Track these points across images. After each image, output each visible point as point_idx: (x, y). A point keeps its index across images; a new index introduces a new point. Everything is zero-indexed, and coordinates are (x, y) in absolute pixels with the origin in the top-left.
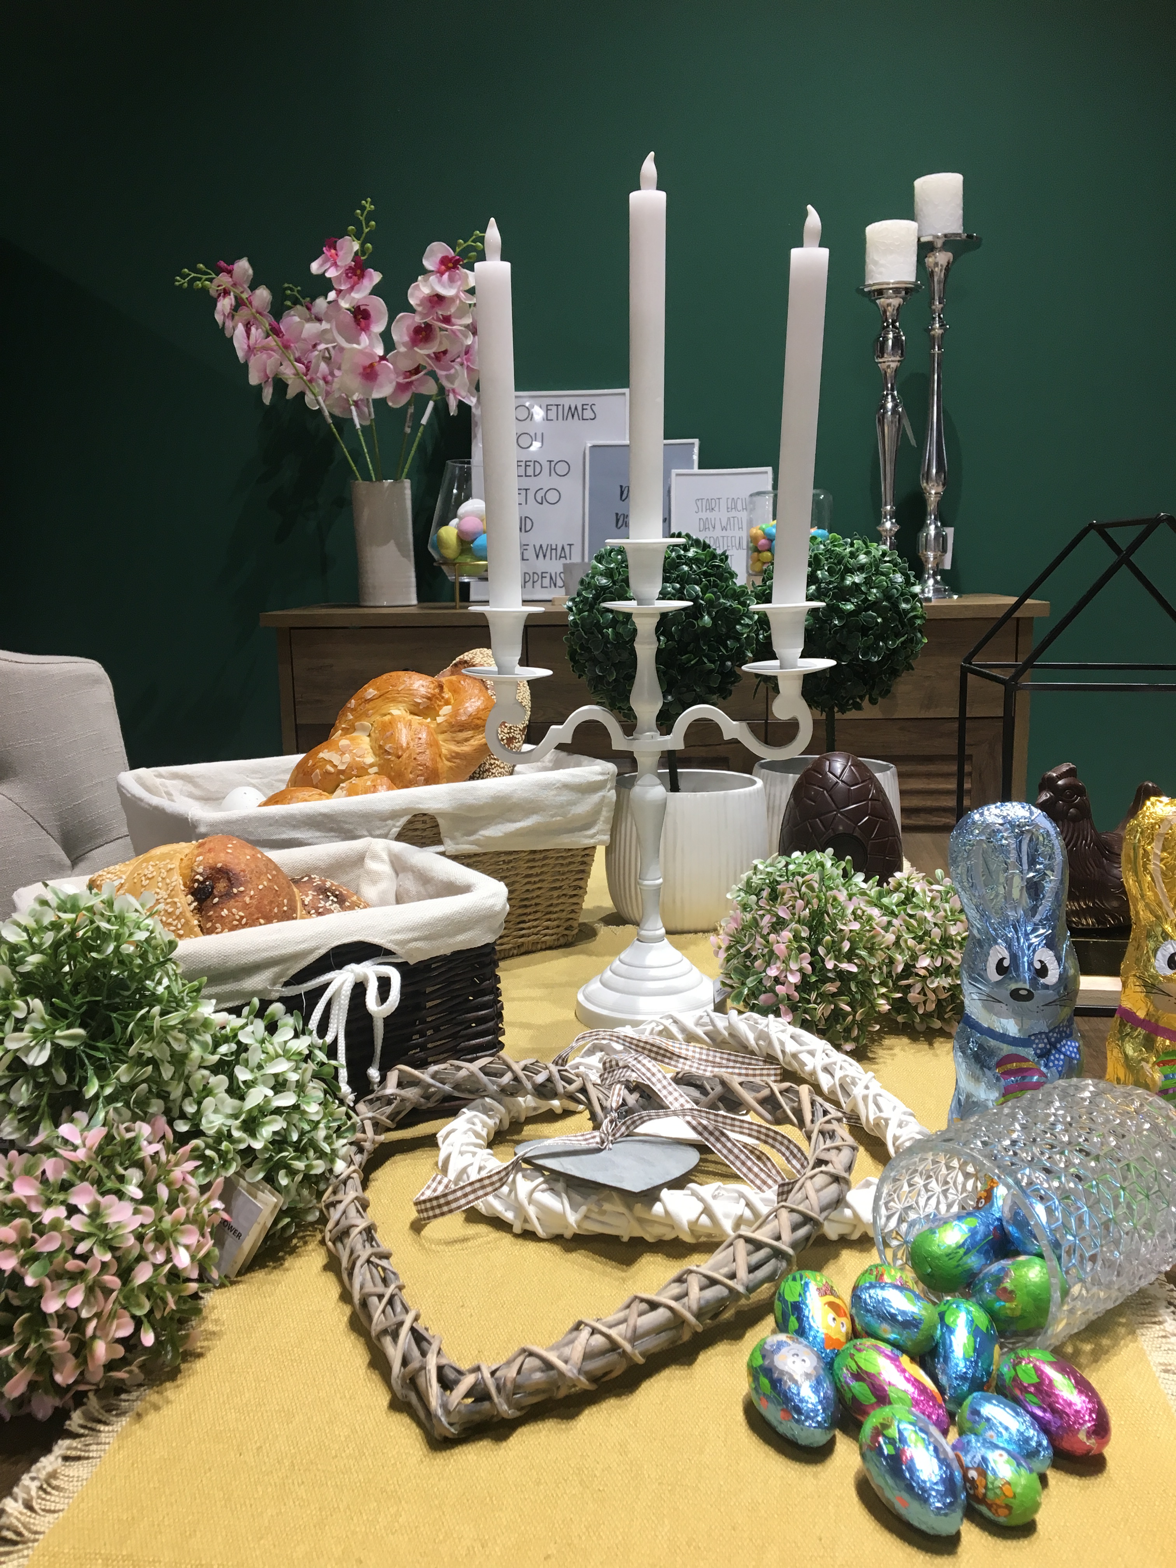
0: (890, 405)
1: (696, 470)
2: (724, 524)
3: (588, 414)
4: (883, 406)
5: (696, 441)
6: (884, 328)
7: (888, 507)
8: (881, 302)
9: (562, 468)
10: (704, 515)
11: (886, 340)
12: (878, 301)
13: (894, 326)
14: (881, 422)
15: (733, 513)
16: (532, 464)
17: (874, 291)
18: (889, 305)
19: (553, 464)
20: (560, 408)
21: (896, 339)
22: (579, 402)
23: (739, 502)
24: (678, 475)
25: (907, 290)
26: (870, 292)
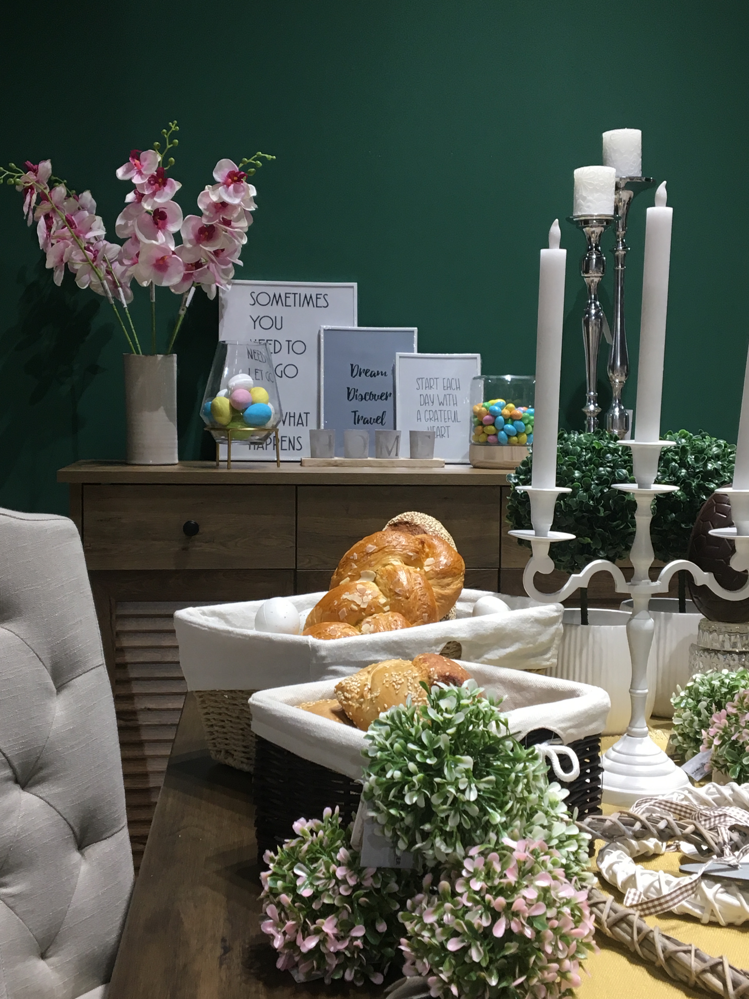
0: (593, 312)
1: (416, 354)
2: (441, 400)
3: (321, 302)
4: (589, 312)
5: (415, 329)
6: (589, 250)
7: (592, 393)
8: (586, 230)
9: (299, 347)
10: (424, 392)
11: (590, 259)
12: (584, 230)
13: (597, 249)
14: (587, 322)
15: (449, 391)
16: (272, 343)
17: (581, 221)
18: (593, 232)
19: (291, 343)
20: (297, 296)
21: (599, 259)
22: (313, 292)
23: (454, 382)
24: (400, 357)
25: (608, 221)
26: (577, 221)
